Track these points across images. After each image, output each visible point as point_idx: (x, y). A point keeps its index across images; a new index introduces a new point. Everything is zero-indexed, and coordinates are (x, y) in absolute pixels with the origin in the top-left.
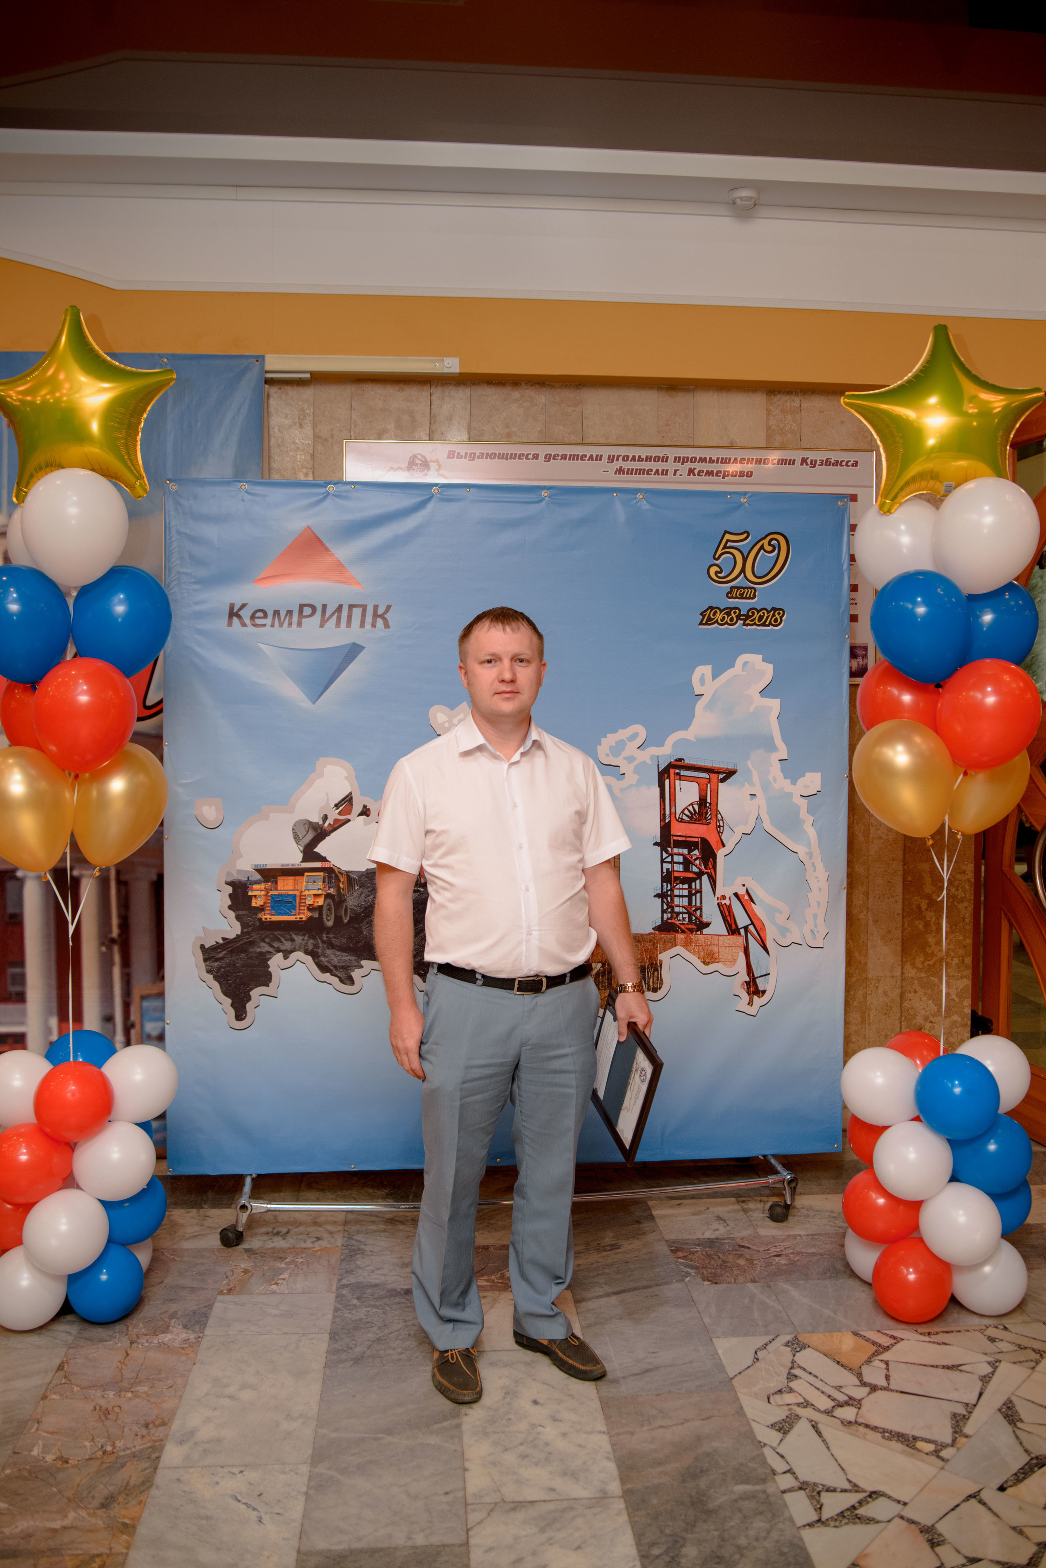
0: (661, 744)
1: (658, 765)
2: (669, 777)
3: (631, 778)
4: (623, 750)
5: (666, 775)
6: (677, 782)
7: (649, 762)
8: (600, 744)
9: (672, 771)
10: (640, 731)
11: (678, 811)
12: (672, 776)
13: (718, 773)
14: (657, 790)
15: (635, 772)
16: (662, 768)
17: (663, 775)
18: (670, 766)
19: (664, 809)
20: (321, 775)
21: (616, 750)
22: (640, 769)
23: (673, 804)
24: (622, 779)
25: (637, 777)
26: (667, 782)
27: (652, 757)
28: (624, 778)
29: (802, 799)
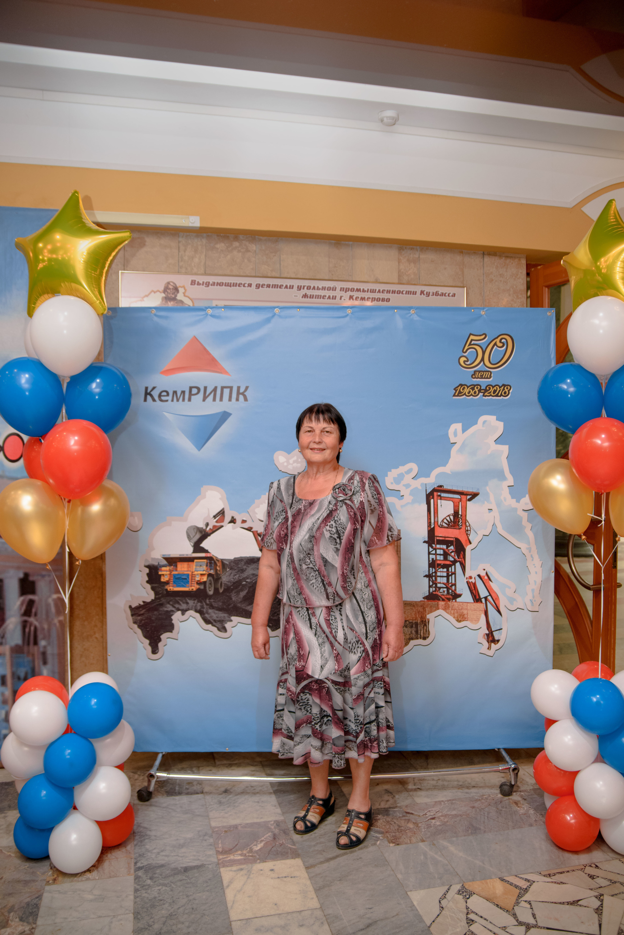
0: (428, 476)
1: (426, 490)
2: (433, 498)
3: (408, 498)
4: (402, 480)
5: (431, 497)
6: (439, 501)
7: (420, 488)
8: (387, 476)
9: (435, 494)
10: (414, 467)
11: (440, 521)
12: (435, 497)
13: (467, 494)
14: (425, 507)
15: (410, 494)
16: (428, 492)
17: (429, 496)
18: (434, 490)
19: (430, 519)
20: (204, 497)
21: (399, 479)
22: (414, 492)
23: (436, 515)
24: (402, 499)
25: (412, 498)
26: (432, 501)
27: (422, 484)
28: (403, 498)
29: (524, 513)
